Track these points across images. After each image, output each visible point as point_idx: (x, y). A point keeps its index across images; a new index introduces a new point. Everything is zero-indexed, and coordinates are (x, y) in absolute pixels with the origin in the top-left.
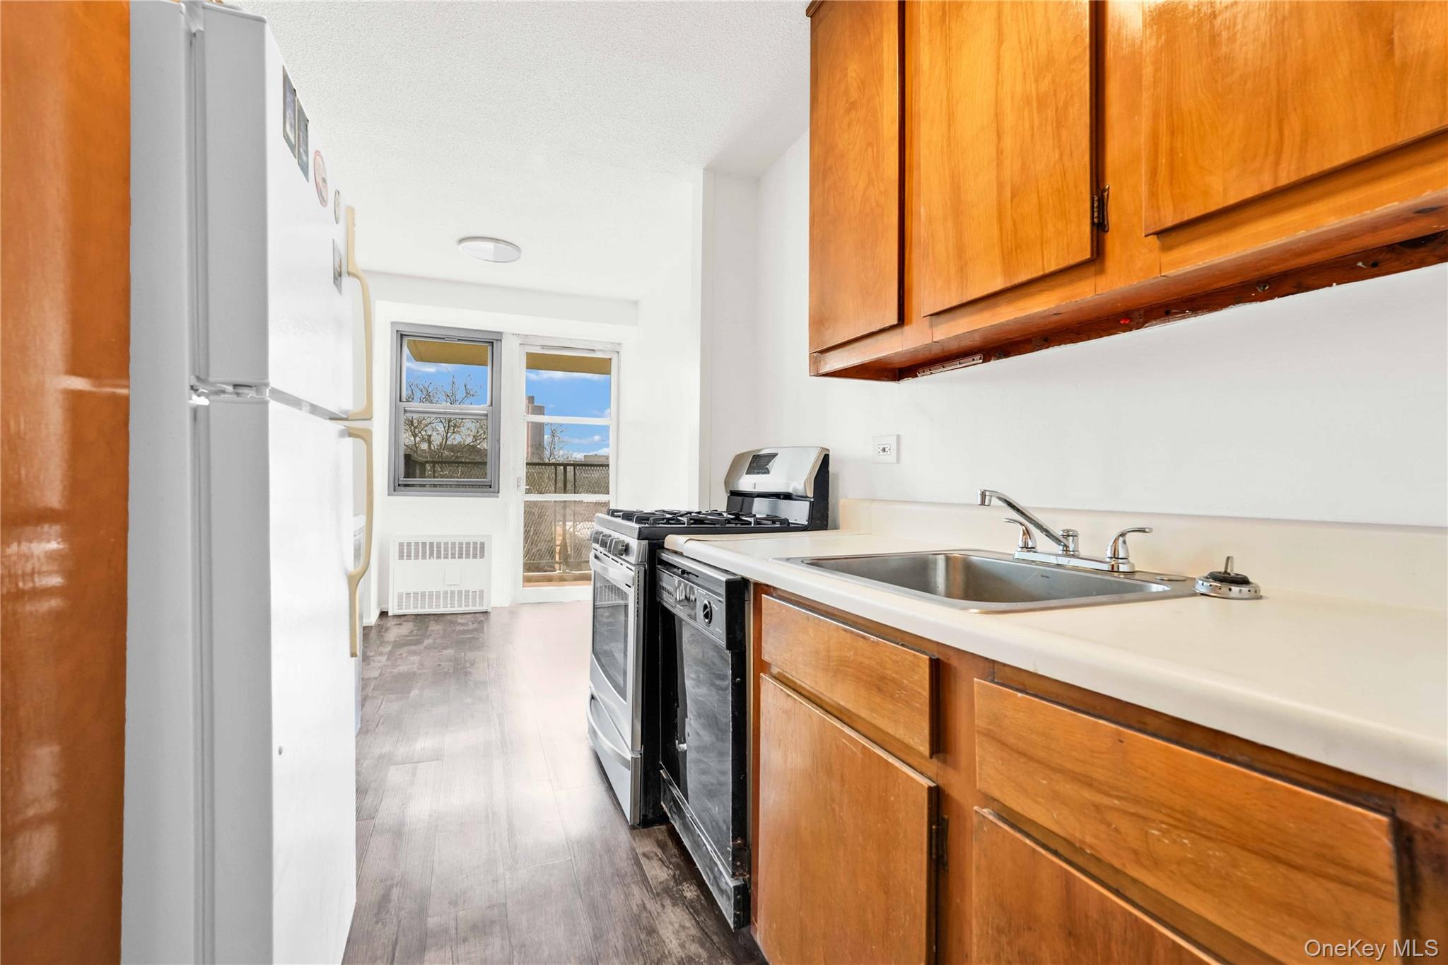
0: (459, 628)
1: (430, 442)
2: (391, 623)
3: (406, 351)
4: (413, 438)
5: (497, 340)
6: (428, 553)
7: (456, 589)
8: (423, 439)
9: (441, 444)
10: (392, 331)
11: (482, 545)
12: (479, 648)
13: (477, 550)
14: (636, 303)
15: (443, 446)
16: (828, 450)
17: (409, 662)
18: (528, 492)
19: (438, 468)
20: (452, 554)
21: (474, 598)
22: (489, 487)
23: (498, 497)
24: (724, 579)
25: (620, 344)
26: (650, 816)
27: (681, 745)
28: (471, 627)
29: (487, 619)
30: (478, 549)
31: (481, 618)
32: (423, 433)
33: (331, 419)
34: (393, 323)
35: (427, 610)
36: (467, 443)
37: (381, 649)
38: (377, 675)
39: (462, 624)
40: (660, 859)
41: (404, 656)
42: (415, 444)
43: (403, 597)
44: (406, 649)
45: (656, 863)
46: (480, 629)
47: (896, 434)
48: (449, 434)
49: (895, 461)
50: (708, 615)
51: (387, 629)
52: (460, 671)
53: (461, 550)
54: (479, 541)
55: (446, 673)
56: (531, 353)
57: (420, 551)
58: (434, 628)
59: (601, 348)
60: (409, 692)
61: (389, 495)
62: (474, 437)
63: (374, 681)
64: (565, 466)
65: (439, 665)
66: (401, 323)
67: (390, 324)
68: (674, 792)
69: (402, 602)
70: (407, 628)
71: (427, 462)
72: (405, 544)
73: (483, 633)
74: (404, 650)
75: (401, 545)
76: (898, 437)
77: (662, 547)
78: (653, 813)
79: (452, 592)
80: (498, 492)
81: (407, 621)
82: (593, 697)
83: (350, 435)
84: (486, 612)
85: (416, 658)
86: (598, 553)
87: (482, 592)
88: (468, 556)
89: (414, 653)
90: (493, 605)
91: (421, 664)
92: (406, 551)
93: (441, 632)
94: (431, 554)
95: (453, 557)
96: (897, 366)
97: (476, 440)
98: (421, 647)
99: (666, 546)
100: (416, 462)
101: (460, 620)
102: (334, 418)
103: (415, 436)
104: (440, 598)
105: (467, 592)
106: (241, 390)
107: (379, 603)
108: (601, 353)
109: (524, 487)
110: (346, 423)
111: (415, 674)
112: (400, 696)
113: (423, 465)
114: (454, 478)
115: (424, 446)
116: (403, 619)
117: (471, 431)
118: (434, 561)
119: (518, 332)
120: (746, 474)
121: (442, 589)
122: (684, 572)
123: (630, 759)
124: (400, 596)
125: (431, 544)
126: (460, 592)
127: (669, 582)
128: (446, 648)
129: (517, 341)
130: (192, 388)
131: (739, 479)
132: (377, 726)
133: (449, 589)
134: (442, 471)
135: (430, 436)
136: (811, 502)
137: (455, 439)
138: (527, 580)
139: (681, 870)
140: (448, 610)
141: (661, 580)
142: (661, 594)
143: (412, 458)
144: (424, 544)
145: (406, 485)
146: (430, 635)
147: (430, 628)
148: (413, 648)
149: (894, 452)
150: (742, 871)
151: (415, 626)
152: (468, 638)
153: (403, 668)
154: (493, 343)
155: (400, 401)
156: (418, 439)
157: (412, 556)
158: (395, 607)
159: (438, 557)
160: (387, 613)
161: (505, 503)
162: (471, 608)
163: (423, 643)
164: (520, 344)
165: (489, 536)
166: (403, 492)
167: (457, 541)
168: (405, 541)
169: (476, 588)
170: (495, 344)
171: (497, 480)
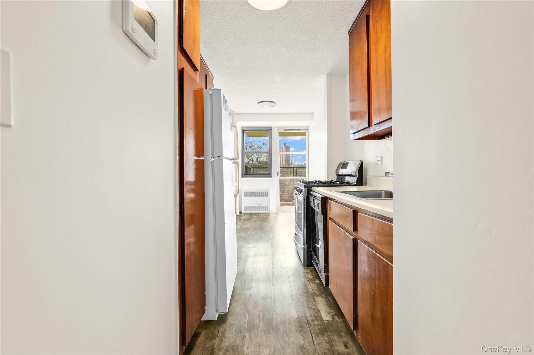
0: (261, 217)
1: (252, 161)
2: (243, 215)
3: (245, 134)
6: (252, 195)
7: (260, 206)
8: (250, 160)
9: (256, 161)
10: (241, 130)
11: (267, 192)
12: (267, 222)
13: (265, 194)
14: (313, 113)
15: (257, 162)
16: (363, 161)
17: (248, 225)
18: (281, 176)
19: (255, 169)
21: (265, 209)
22: (269, 175)
23: (272, 178)
24: (321, 197)
25: (309, 127)
27: (317, 246)
28: (264, 217)
29: (269, 215)
31: (267, 214)
32: (251, 158)
33: (230, 160)
35: (252, 212)
36: (264, 160)
37: (240, 221)
38: (239, 227)
39: (262, 216)
40: (311, 274)
41: (246, 223)
42: (248, 162)
43: (246, 208)
44: (247, 221)
45: (309, 274)
46: (267, 218)
47: (381, 155)
48: (258, 158)
49: (381, 164)
50: (318, 207)
51: (242, 216)
52: (261, 228)
53: (261, 194)
54: (266, 191)
55: (258, 228)
56: (281, 132)
57: (250, 194)
58: (254, 217)
59: (303, 129)
60: (248, 232)
61: (242, 178)
62: (266, 158)
63: (239, 229)
64: (293, 168)
65: (256, 226)
66: (243, 127)
67: (240, 127)
68: (314, 256)
69: (245, 209)
70: (247, 216)
71: (252, 168)
73: (268, 218)
74: (246, 222)
75: (245, 192)
76: (382, 157)
77: (311, 190)
78: (310, 263)
79: (259, 207)
80: (272, 176)
82: (296, 234)
83: (234, 163)
84: (269, 213)
85: (249, 224)
86: (296, 193)
87: (267, 207)
88: (263, 196)
89: (249, 223)
90: (271, 211)
91: (251, 225)
92: (246, 194)
93: (256, 218)
94: (253, 195)
95: (259, 196)
96: (381, 135)
97: (267, 160)
98: (251, 221)
99: (312, 190)
100: (248, 168)
101: (261, 215)
102: (231, 159)
103: (248, 159)
104: (256, 208)
105: (263, 207)
106: (219, 157)
107: (239, 209)
108: (303, 130)
109: (279, 174)
110: (234, 160)
111: (249, 228)
112: (245, 232)
113: (250, 169)
114: (260, 172)
115: (251, 162)
116: (246, 214)
117: (265, 156)
118: (254, 197)
119: (276, 126)
120: (341, 169)
121: (256, 206)
122: (314, 196)
123: (303, 248)
124: (245, 207)
125: (253, 192)
126: (261, 207)
127: (311, 199)
128: (257, 222)
129: (276, 129)
130: (211, 157)
131: (339, 171)
132: (240, 239)
133: (258, 206)
134: (256, 170)
135: (253, 159)
136: (357, 177)
137: (260, 159)
138: (281, 205)
139: (316, 277)
140: (258, 212)
141: (310, 199)
142: (310, 203)
143: (247, 167)
145: (246, 175)
146: (253, 218)
147: (253, 217)
148: (249, 221)
149: (381, 161)
150: (327, 272)
151: (249, 216)
152: (264, 220)
153: (246, 226)
154: (269, 130)
155: (244, 150)
156: (249, 160)
157: (248, 196)
158: (244, 211)
159: (255, 196)
160: (242, 212)
161: (274, 180)
162: (264, 212)
163: (251, 220)
164: (277, 130)
165: (270, 190)
166: (245, 177)
167: (260, 191)
168: (246, 191)
169: (266, 206)
170: (270, 130)
171: (271, 173)
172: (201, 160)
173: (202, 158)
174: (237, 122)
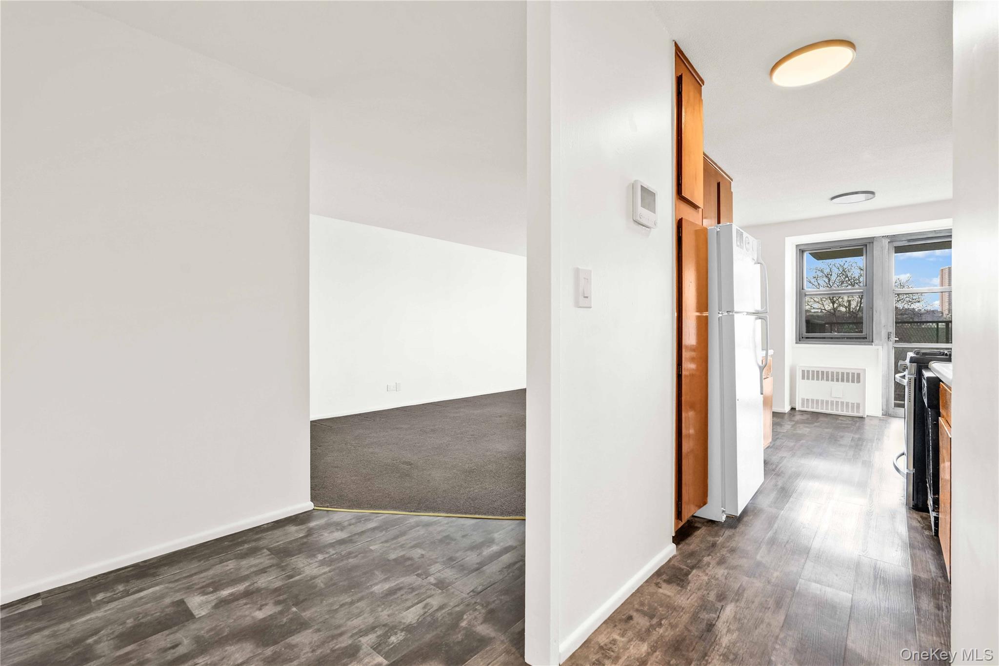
0: (840, 421)
2: (796, 413)
4: (831, 304)
5: (870, 243)
6: (820, 377)
7: (840, 400)
10: (796, 250)
11: (859, 375)
17: (803, 430)
18: (897, 341)
20: (836, 379)
21: (853, 407)
22: (866, 339)
23: (872, 345)
26: (920, 506)
28: (848, 423)
29: (862, 421)
30: (856, 378)
31: (858, 420)
34: (797, 246)
35: (819, 410)
40: (919, 521)
43: (804, 401)
44: (803, 425)
45: (915, 521)
46: (855, 426)
51: (793, 415)
52: (832, 439)
53: (843, 377)
54: (856, 372)
55: (825, 437)
56: (900, 244)
57: (815, 376)
58: (822, 419)
60: (800, 441)
61: (796, 343)
65: (821, 434)
66: (803, 244)
67: (795, 246)
69: (804, 404)
70: (806, 416)
71: (826, 324)
72: (806, 371)
73: (857, 428)
74: (801, 426)
75: (803, 371)
78: (922, 505)
79: (837, 402)
80: (872, 342)
81: (807, 414)
83: (760, 318)
84: (862, 417)
85: (808, 430)
87: (858, 404)
88: (848, 381)
89: (808, 427)
90: (867, 414)
91: (810, 432)
92: (806, 375)
93: (827, 421)
94: (823, 378)
98: (812, 426)
99: (929, 367)
101: (840, 418)
104: (828, 404)
105: (847, 403)
106: (729, 312)
107: (791, 403)
109: (894, 338)
110: (758, 315)
111: (805, 435)
112: (794, 441)
116: (805, 412)
118: (824, 382)
119: (887, 235)
121: (830, 399)
123: (906, 474)
124: (803, 400)
125: (823, 372)
126: (842, 402)
128: (826, 428)
129: (885, 241)
130: (718, 313)
133: (835, 400)
140: (834, 412)
141: (922, 384)
142: (922, 391)
144: (818, 372)
145: (807, 338)
146: (819, 421)
150: (937, 510)
151: (810, 416)
152: (846, 427)
153: (799, 432)
154: (866, 245)
155: (802, 289)
157: (811, 378)
158: (800, 405)
159: (827, 380)
160: (795, 409)
161: (878, 349)
162: (850, 413)
163: (814, 424)
164: (889, 242)
165: (865, 370)
166: (804, 342)
167: (840, 371)
168: (806, 369)
169: (855, 401)
170: (868, 246)
171: (871, 334)
172: (703, 316)
173: (705, 314)
174: (786, 238)
